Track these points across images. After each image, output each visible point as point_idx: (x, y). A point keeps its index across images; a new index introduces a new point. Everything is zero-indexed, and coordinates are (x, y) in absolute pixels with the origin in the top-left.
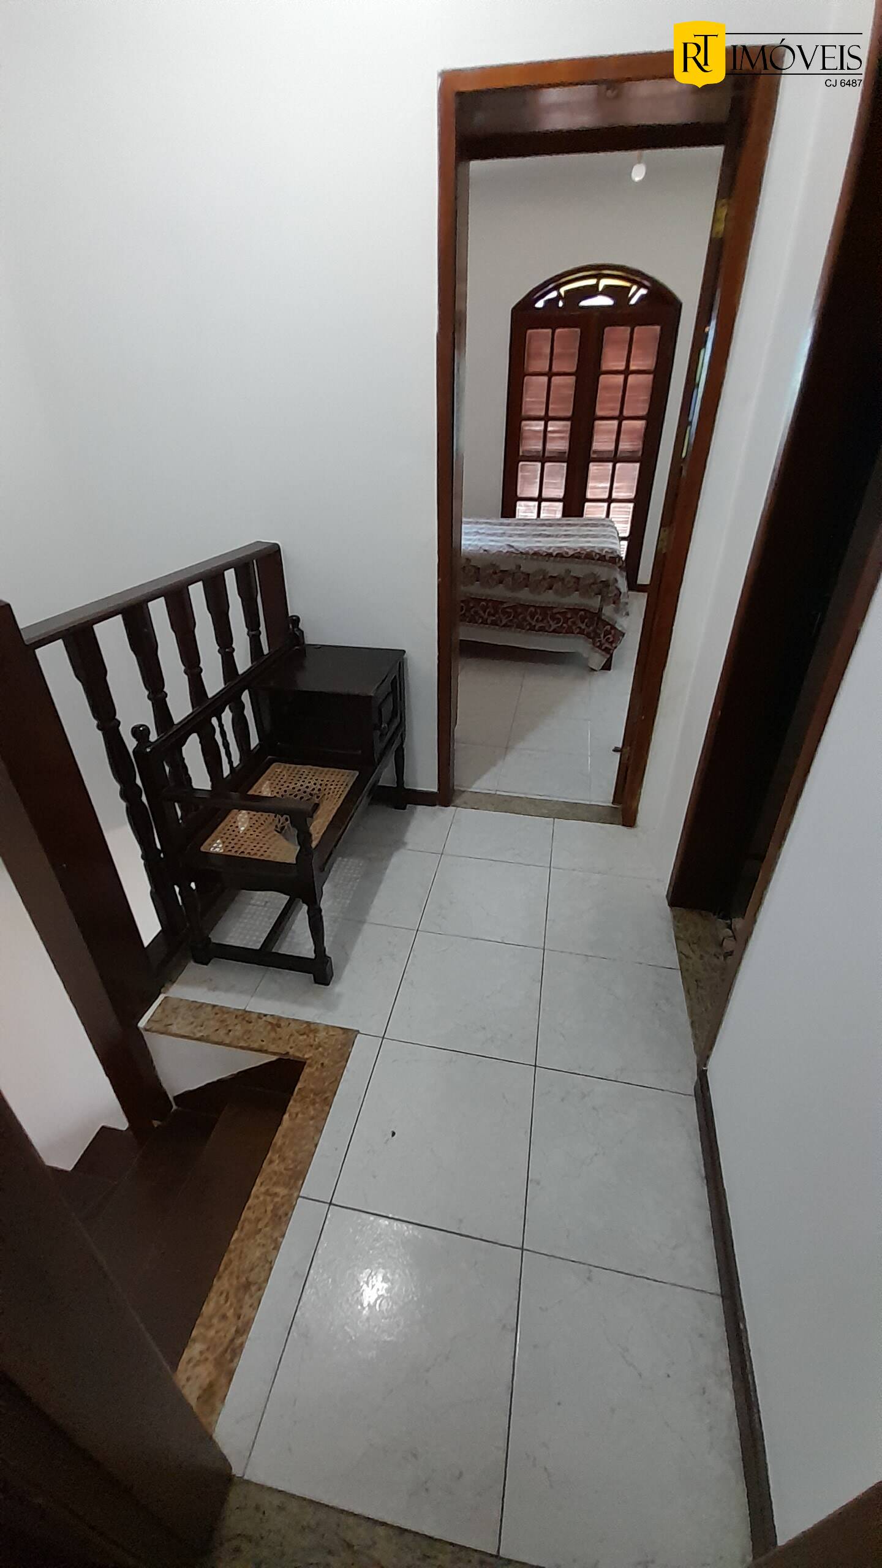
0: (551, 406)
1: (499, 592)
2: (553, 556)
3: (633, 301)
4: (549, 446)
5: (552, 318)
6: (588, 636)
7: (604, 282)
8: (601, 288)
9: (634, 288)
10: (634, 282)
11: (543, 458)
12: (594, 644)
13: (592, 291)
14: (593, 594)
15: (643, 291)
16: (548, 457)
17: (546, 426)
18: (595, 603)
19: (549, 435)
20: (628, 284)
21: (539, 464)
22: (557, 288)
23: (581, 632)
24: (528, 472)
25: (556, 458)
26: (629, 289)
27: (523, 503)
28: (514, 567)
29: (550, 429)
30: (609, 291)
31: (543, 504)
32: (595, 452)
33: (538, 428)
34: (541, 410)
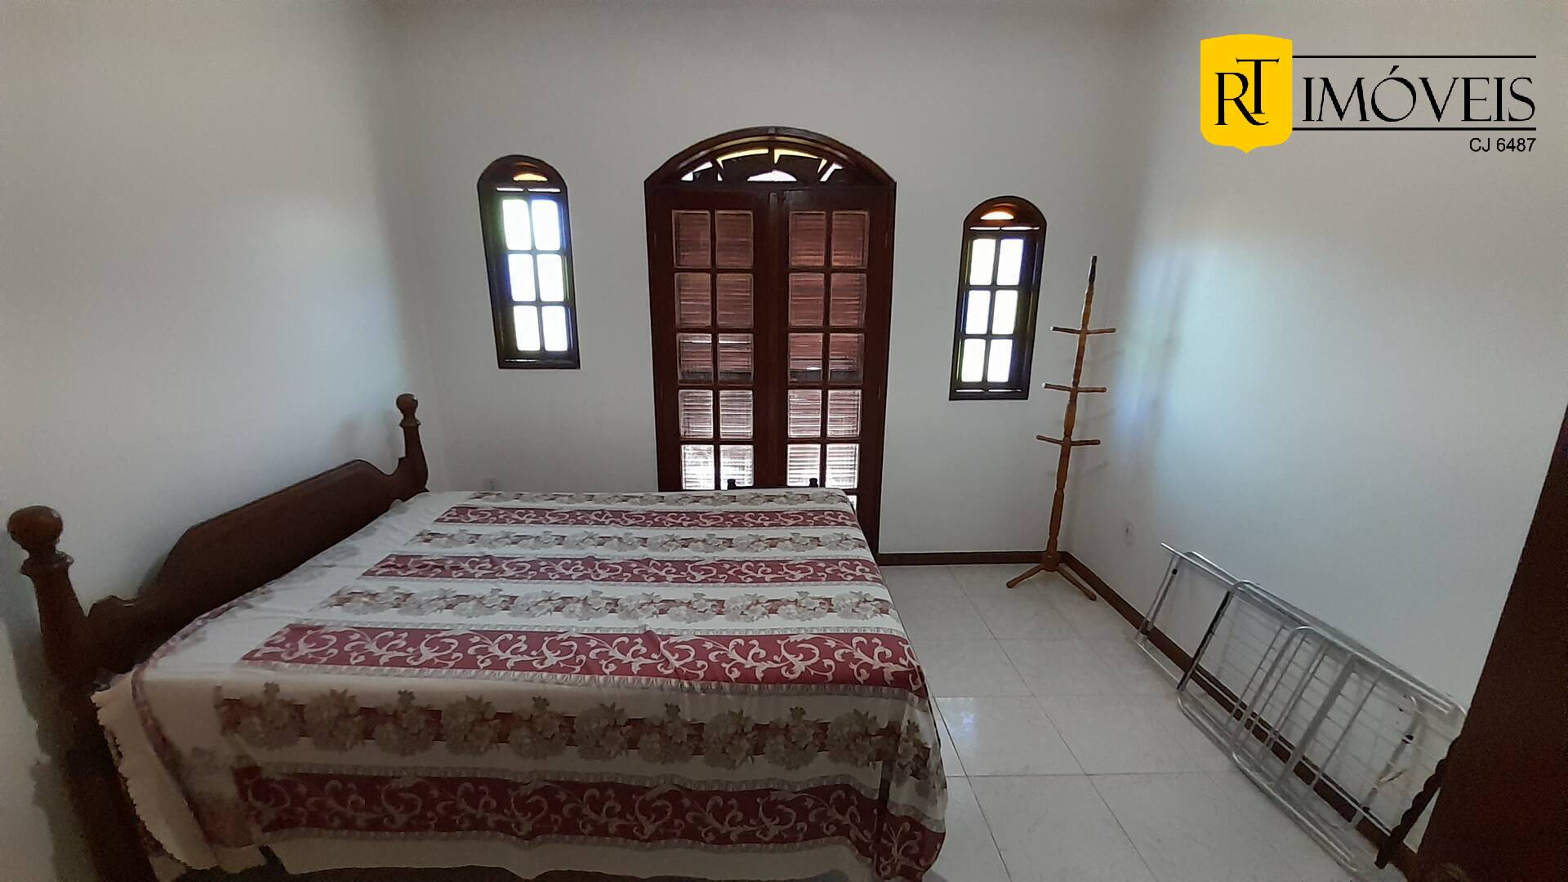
0: (719, 313)
1: (629, 767)
2: (756, 681)
3: (825, 178)
4: (723, 366)
5: (705, 195)
6: (860, 847)
7: (778, 153)
8: (775, 160)
9: (824, 162)
10: (822, 154)
11: (716, 383)
12: (876, 868)
13: (766, 164)
14: (863, 758)
15: (835, 166)
16: (722, 382)
17: (715, 340)
18: (868, 779)
19: (721, 350)
20: (813, 157)
21: (710, 393)
22: (712, 157)
23: (841, 832)
25: (736, 382)
26: (817, 162)
27: (689, 447)
28: (661, 713)
29: (721, 343)
30: (785, 164)
31: (723, 448)
32: (794, 372)
33: (702, 343)
34: (705, 318)
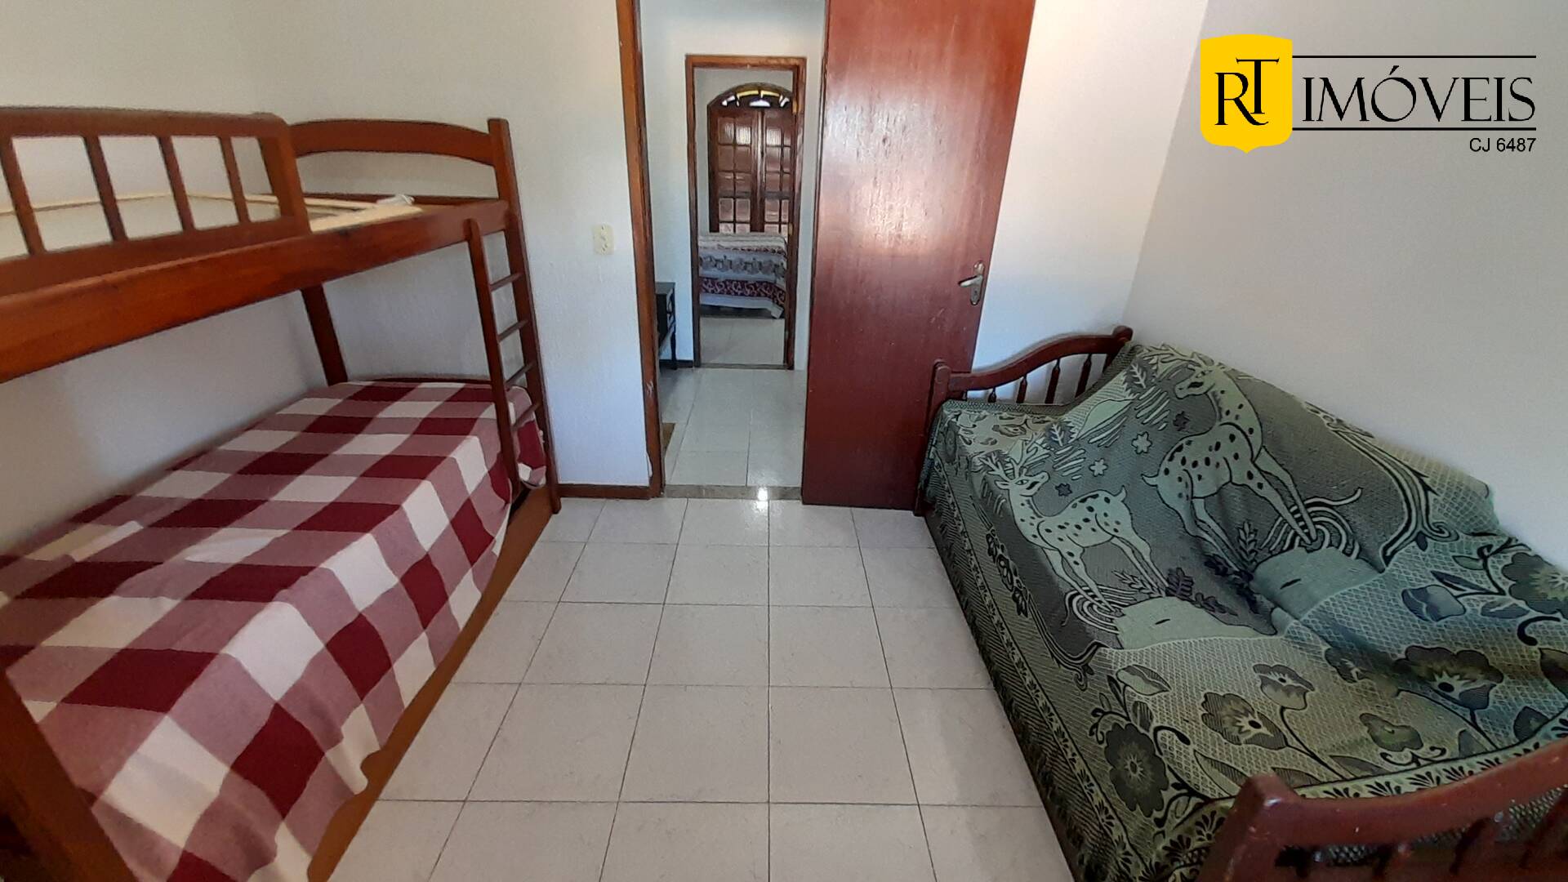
3: (781, 105)
4: (738, 188)
5: (732, 111)
6: (769, 297)
7: (763, 93)
8: (762, 96)
9: (781, 97)
10: (781, 94)
11: (734, 196)
12: (773, 302)
13: (757, 97)
15: (787, 100)
16: (738, 195)
17: (735, 175)
19: (738, 181)
20: (777, 95)
21: (732, 200)
22: (734, 95)
23: (766, 295)
24: (725, 203)
25: (743, 196)
26: (779, 98)
27: (723, 224)
29: (737, 178)
30: (766, 98)
31: (737, 225)
33: (729, 177)
